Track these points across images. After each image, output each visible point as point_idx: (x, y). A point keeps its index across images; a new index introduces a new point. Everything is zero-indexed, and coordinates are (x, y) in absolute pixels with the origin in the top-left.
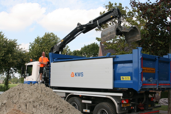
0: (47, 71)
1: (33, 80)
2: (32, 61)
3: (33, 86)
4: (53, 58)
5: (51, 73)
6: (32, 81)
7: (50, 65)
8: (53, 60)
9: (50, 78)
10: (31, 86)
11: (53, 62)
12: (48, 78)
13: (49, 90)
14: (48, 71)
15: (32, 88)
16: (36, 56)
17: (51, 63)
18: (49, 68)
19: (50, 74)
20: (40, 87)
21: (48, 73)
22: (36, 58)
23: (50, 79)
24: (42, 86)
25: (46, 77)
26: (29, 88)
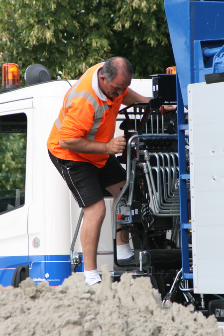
0: (153, 161)
1: (36, 243)
2: (19, 82)
3: (45, 303)
4: (205, 44)
5: (194, 177)
6: (34, 252)
7: (182, 106)
8: (208, 61)
9: (187, 217)
10: (31, 303)
11: (210, 80)
12: (168, 222)
13: (193, 326)
14: (164, 162)
15: (42, 319)
16: (49, 35)
17: (191, 87)
18: (171, 129)
19: (186, 184)
20: (109, 305)
21: (163, 180)
22: (42, 45)
23: (188, 233)
24: (127, 301)
25: (150, 215)
26: (19, 319)
